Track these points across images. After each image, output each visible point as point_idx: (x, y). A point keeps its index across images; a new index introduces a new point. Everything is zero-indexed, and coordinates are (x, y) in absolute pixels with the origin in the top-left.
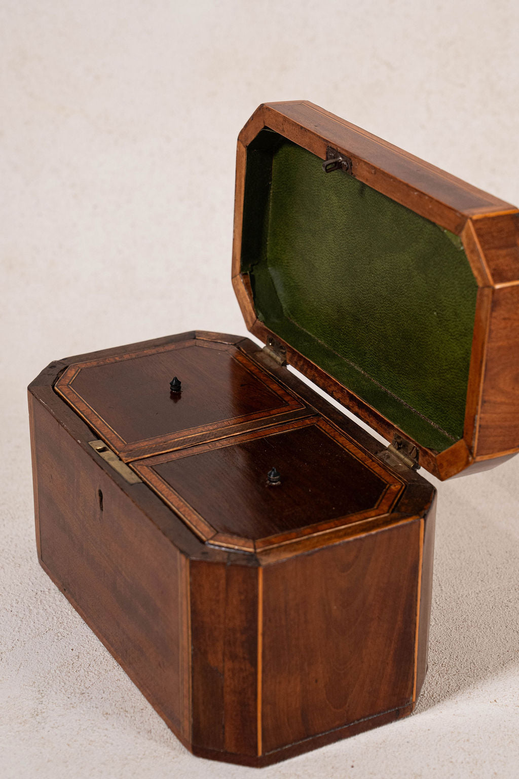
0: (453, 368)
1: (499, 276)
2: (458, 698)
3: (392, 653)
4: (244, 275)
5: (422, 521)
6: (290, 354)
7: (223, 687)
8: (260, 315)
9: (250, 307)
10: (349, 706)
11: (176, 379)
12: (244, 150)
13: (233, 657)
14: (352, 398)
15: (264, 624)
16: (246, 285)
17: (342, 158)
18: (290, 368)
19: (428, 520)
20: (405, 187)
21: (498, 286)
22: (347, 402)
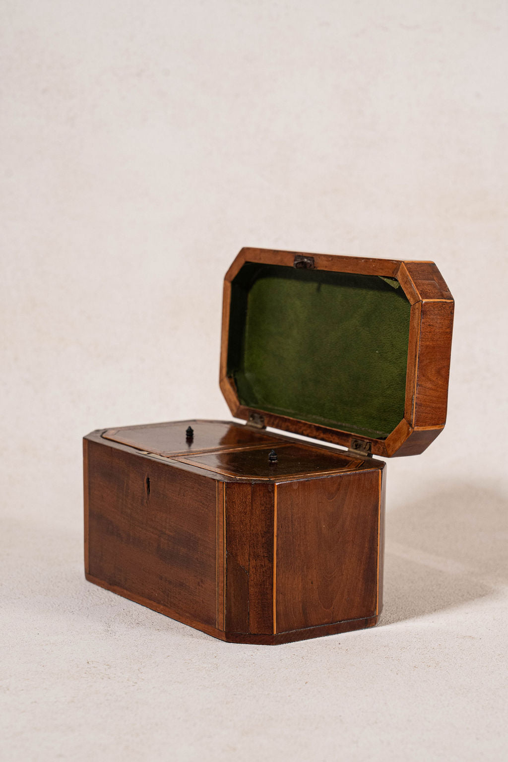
0: (392, 385)
1: (425, 295)
2: (406, 621)
3: (362, 571)
4: (229, 377)
5: (380, 470)
6: (268, 419)
7: (248, 581)
8: (243, 402)
9: (234, 397)
10: (333, 608)
11: (190, 427)
12: (229, 285)
13: (256, 557)
14: (318, 429)
15: (278, 529)
16: (231, 384)
17: (307, 259)
18: (269, 429)
19: (383, 470)
20: (355, 260)
21: (424, 301)
22: (315, 433)
